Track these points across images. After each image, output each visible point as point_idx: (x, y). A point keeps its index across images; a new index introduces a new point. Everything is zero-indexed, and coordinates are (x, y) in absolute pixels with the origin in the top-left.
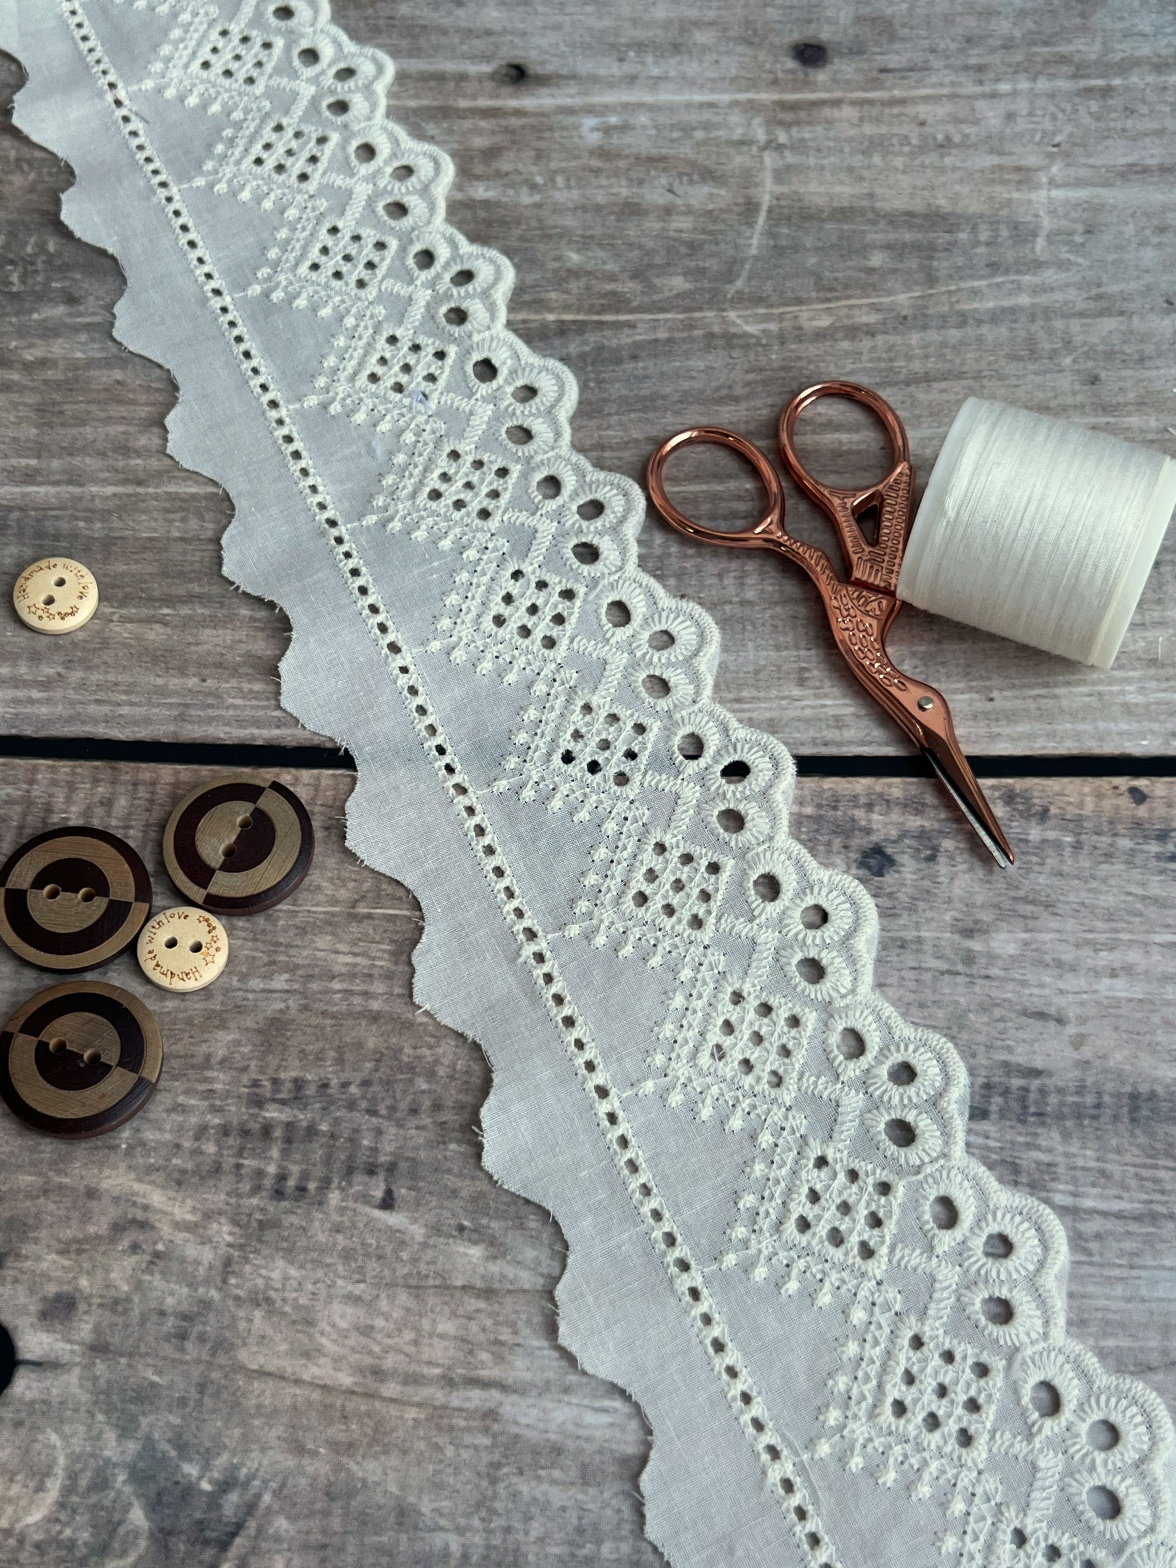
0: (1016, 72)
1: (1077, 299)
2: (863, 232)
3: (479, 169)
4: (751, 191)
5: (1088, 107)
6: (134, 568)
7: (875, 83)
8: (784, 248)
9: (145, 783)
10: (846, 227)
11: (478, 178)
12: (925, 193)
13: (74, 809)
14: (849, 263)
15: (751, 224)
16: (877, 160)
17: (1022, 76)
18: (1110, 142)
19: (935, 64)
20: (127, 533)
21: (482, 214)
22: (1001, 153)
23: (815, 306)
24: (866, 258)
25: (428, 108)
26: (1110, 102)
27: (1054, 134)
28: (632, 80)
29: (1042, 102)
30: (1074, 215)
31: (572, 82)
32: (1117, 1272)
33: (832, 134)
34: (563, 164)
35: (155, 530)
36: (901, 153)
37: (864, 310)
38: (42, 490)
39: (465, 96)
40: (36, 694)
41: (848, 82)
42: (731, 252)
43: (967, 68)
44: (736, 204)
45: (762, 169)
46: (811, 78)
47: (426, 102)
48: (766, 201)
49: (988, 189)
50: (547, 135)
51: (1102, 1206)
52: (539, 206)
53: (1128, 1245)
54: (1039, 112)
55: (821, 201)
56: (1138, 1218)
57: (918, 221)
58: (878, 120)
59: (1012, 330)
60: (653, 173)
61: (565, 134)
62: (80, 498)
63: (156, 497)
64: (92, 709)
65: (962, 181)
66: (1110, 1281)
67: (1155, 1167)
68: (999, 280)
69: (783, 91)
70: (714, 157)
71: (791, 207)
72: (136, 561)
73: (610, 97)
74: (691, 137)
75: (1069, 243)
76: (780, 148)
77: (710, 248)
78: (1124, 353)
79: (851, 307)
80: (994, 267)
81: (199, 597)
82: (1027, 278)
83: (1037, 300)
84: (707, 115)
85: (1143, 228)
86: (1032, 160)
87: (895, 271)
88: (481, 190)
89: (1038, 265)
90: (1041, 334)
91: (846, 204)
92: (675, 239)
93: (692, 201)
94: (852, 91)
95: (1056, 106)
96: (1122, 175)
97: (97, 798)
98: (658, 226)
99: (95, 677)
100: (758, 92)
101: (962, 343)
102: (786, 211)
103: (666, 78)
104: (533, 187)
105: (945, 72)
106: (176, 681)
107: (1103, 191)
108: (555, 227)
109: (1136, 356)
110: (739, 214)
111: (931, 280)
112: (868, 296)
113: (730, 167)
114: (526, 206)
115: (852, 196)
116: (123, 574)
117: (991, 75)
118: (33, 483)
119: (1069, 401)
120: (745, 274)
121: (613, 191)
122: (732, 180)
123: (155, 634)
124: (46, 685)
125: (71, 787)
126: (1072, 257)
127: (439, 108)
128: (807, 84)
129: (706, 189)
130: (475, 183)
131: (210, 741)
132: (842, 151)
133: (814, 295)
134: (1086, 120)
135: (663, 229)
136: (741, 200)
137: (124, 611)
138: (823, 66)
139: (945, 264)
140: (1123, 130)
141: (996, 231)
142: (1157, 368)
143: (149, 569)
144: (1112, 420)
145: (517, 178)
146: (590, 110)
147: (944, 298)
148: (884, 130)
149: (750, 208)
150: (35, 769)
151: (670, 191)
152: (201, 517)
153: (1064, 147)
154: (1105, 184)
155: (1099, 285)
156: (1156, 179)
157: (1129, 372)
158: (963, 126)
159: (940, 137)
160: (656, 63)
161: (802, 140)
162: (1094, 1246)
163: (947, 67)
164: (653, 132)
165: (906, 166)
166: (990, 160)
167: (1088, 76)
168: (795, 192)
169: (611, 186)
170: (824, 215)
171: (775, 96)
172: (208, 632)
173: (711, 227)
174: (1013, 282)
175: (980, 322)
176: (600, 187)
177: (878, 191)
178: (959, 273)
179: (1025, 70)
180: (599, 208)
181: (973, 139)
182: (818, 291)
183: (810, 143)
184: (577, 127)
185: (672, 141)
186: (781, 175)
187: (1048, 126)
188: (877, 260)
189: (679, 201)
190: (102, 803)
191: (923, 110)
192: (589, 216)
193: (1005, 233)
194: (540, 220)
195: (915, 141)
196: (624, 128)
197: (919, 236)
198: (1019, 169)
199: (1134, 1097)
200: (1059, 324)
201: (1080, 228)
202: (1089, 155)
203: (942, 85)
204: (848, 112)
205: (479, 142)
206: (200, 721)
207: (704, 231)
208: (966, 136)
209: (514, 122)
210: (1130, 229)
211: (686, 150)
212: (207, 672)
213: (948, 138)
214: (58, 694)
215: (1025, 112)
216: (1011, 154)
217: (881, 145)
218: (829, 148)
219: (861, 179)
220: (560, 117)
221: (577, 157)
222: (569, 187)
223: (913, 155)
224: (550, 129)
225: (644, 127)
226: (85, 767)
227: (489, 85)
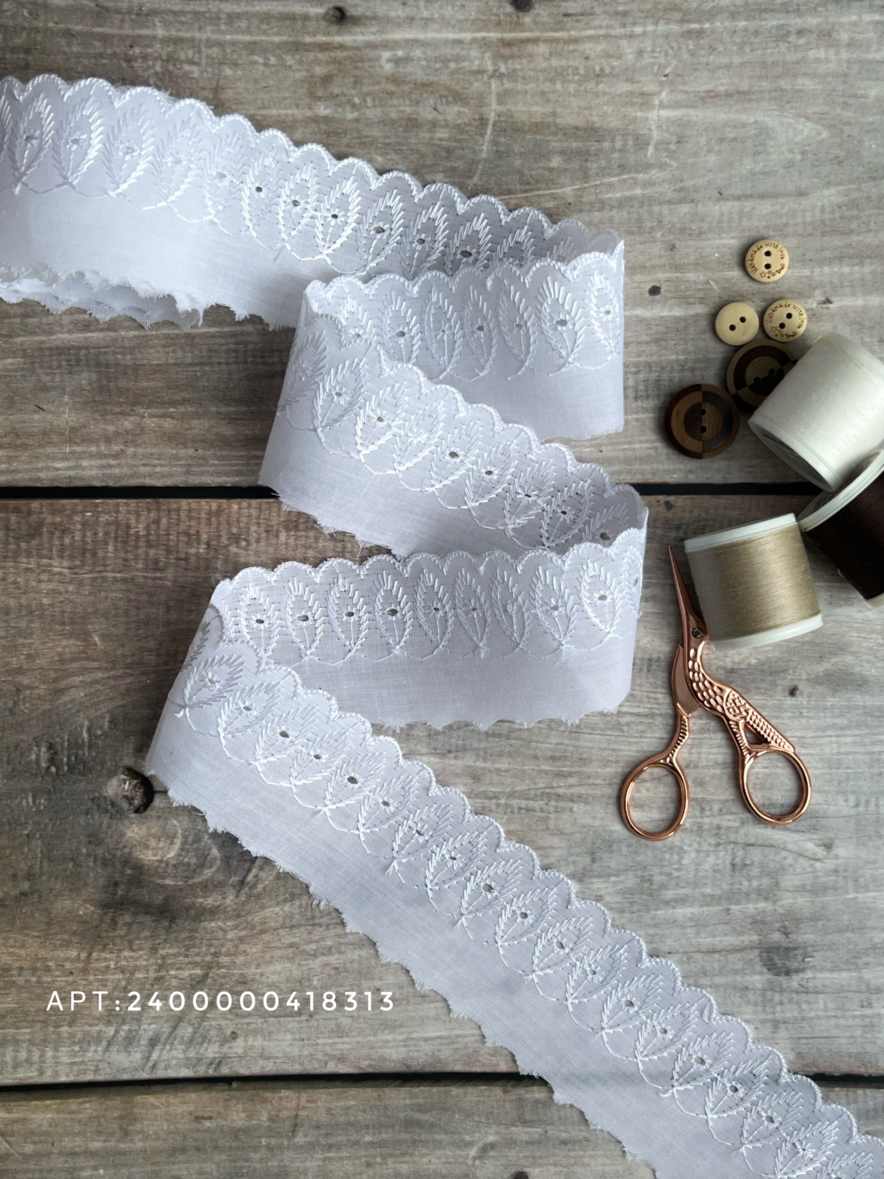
0: (647, 17)
1: (667, 190)
2: (548, 141)
3: (320, 93)
4: (485, 110)
5: (687, 45)
6: (152, 384)
7: (559, 26)
8: (502, 153)
9: (174, 510)
10: (538, 137)
11: (320, 99)
12: (586, 112)
13: (140, 526)
14: (540, 165)
15: (483, 135)
16: (559, 86)
17: (651, 20)
18: (698, 73)
19: (598, 10)
20: (145, 362)
21: (324, 127)
22: (632, 81)
23: (519, 196)
24: (549, 160)
25: (286, 43)
26: (702, 42)
27: (666, 67)
28: (411, 20)
29: (660, 41)
30: (672, 129)
31: (374, 22)
32: (634, 740)
33: (532, 66)
34: (371, 88)
35: (159, 359)
36: (572, 81)
37: (547, 198)
38: (95, 335)
39: (308, 33)
40: (112, 462)
41: (543, 24)
42: (471, 156)
43: (617, 13)
44: (474, 120)
45: (490, 93)
46: (521, 21)
47: (284, 38)
48: (492, 117)
49: (623, 110)
50: (360, 65)
51: (630, 710)
52: (357, 120)
53: (641, 728)
54: (658, 49)
55: (524, 118)
56: (646, 716)
57: (581, 133)
58: (559, 55)
59: (629, 213)
60: (425, 95)
61: (371, 64)
62: (116, 340)
63: (157, 337)
64: (142, 469)
65: (608, 104)
66: (630, 743)
67: (656, 692)
68: (625, 177)
69: (503, 31)
70: (461, 83)
71: (506, 122)
72: (152, 379)
73: (398, 35)
74: (447, 68)
75: (667, 150)
76: (501, 76)
77: (458, 152)
78: (691, 229)
79: (539, 196)
80: (622, 168)
81: (188, 401)
82: (641, 175)
83: (646, 192)
84: (457, 50)
85: (711, 139)
86: (651, 87)
87: (566, 170)
88: (322, 108)
89: (648, 167)
90: (646, 216)
91: (539, 120)
92: (438, 146)
93: (448, 118)
94: (547, 31)
95: (669, 44)
96: (703, 99)
97: (151, 519)
98: (428, 136)
99: (140, 451)
100: (488, 32)
101: (601, 222)
102: (503, 125)
103: (432, 19)
104: (354, 106)
105: (603, 16)
106: (182, 451)
107: (691, 111)
108: (368, 136)
109: (697, 232)
110: (476, 127)
111: (586, 177)
112: (549, 189)
113: (471, 91)
114: (350, 121)
115: (543, 114)
116: (147, 388)
117: (631, 20)
118: (90, 331)
119: (657, 262)
120: (479, 172)
121: (402, 108)
122: (472, 101)
123: (168, 424)
124: (116, 456)
125: (138, 514)
126: (668, 161)
127: (293, 43)
128: (518, 26)
129: (456, 108)
130: (318, 103)
131: (204, 485)
132: (538, 79)
133: (518, 187)
134: (686, 56)
135: (432, 138)
136: (477, 117)
137: (149, 411)
138: (528, 11)
139: (595, 165)
140: (707, 64)
141: (625, 140)
142: (708, 239)
143: (160, 384)
144: (679, 275)
145: (343, 99)
146: (386, 45)
147: (593, 190)
148: (564, 63)
149: (483, 122)
150: (118, 505)
151: (435, 109)
152: (184, 350)
153: (671, 77)
154: (693, 106)
155: (682, 181)
156: (722, 102)
157: (693, 243)
158: (612, 60)
159: (597, 68)
160: (426, 7)
161: (514, 70)
162: (625, 728)
163: (605, 12)
164: (424, 63)
165: (576, 91)
166: (626, 87)
167: (690, 21)
168: (509, 111)
169: (400, 105)
170: (526, 128)
171: (499, 35)
172: (196, 421)
173: (459, 137)
174: (632, 178)
175: (612, 207)
176: (393, 106)
177: (559, 110)
178: (603, 172)
179: (652, 16)
180: (393, 122)
181: (617, 71)
182: (521, 184)
183: (519, 73)
184: (379, 59)
185: (436, 70)
186: (501, 98)
187: (663, 60)
188: (556, 162)
189: (440, 117)
190: (154, 522)
191: (587, 47)
192: (387, 128)
193: (630, 143)
194: (358, 132)
195: (582, 72)
196: (407, 60)
197: (581, 144)
198: (642, 94)
199: (650, 660)
200: (656, 209)
201: (674, 139)
202: (684, 84)
203: (600, 27)
204: (543, 49)
205: (319, 71)
206: (197, 474)
207: (456, 141)
208: (613, 68)
209: (340, 55)
210: (703, 140)
211: (444, 78)
212: (197, 445)
213: (602, 70)
214: (123, 461)
215: (649, 49)
216: (639, 82)
217: (561, 74)
218: (530, 76)
219: (548, 101)
220: (368, 50)
221: (379, 83)
222: (375, 106)
223: (580, 82)
224: (362, 61)
225: (419, 59)
226: (143, 503)
227: (323, 24)
